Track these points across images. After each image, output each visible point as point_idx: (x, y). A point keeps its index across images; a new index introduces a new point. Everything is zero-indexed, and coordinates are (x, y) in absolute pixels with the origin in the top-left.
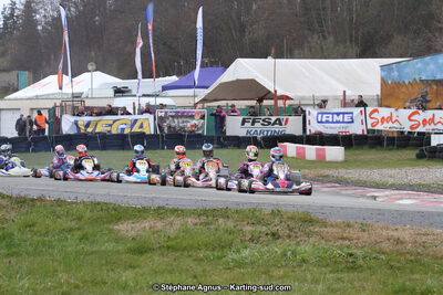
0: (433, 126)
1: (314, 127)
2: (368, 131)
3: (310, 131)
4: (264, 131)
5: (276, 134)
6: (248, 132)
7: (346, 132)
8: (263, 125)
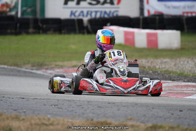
1: (154, 7)
3: (149, 11)
4: (92, 12)
5: (106, 16)
6: (72, 13)
7: (191, 13)
8: (90, 4)
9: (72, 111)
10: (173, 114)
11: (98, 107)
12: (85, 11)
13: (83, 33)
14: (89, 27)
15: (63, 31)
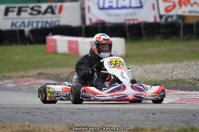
1: (95, 15)
2: (161, 17)
3: (90, 20)
4: (33, 22)
5: (48, 26)
6: (13, 24)
7: (133, 20)
8: (31, 14)
9: (47, 117)
10: (148, 117)
11: (71, 113)
12: (26, 22)
13: (25, 44)
14: (31, 37)
15: (4, 43)
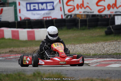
0: (115, 10)
7: (49, 17)
